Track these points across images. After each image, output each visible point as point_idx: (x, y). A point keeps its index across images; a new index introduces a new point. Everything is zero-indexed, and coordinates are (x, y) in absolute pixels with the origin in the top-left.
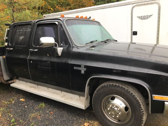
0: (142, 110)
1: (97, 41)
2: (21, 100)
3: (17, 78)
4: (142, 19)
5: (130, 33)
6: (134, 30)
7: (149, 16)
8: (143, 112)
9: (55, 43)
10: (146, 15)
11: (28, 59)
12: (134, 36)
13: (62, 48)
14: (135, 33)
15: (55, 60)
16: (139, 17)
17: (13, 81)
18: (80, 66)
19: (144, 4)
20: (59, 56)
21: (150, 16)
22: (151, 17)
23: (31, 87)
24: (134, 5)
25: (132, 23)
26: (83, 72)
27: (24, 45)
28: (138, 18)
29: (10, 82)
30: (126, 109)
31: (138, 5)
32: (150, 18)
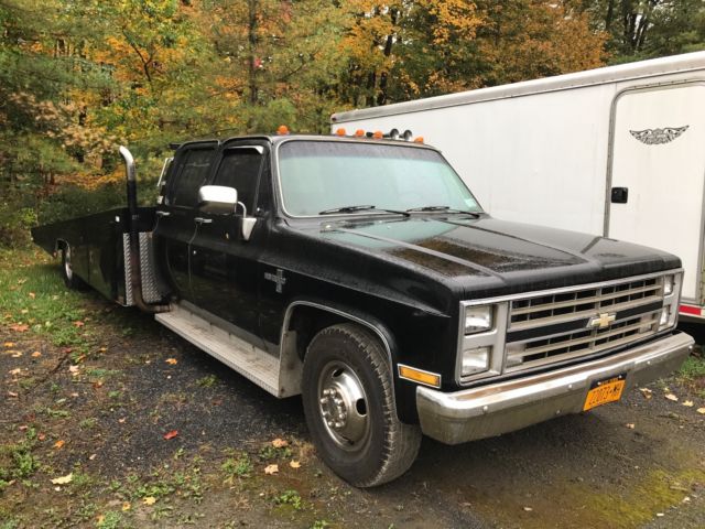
0: (387, 409)
1: (373, 207)
2: (169, 360)
3: (178, 302)
4: (647, 141)
5: (600, 194)
6: (615, 184)
7: (674, 132)
8: (389, 416)
9: (240, 203)
10: (661, 128)
11: (190, 242)
12: (615, 207)
13: (254, 220)
14: (619, 196)
15: (236, 250)
16: (637, 135)
17: (166, 308)
18: (273, 270)
19: (660, 86)
20: (246, 242)
21: (678, 130)
22: (684, 134)
23: (197, 328)
24: (621, 87)
25: (610, 156)
26: (279, 289)
27: (189, 205)
28: (633, 138)
29: (158, 308)
30: (360, 404)
31: (635, 89)
32: (677, 139)
